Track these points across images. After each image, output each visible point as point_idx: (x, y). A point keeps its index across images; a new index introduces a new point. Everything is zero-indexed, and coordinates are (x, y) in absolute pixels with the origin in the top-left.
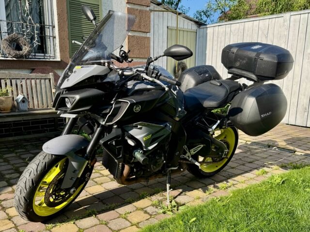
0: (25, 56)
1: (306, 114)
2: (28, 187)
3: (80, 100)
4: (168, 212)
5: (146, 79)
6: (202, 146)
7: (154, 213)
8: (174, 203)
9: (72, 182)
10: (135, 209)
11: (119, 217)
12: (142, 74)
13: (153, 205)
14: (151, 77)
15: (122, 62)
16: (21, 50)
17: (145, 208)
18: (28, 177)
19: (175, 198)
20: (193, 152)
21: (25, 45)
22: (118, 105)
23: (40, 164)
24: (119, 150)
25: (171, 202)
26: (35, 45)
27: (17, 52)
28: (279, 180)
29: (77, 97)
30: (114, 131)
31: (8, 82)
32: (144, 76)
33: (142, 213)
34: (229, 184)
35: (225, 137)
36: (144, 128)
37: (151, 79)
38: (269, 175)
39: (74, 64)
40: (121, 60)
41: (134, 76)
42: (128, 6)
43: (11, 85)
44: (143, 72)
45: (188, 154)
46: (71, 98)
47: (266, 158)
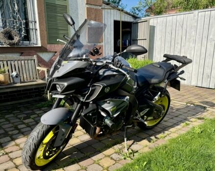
0: (17, 43)
1: (209, 79)
2: (32, 149)
3: (68, 86)
4: (127, 158)
5: (112, 68)
6: (148, 109)
7: (118, 159)
8: (130, 151)
9: (62, 142)
10: (104, 156)
11: (94, 163)
12: (110, 65)
13: (116, 153)
14: (117, 67)
15: (94, 55)
16: (13, 39)
17: (111, 155)
18: (31, 142)
19: (130, 146)
20: (142, 114)
21: (16, 36)
22: (93, 88)
23: (40, 132)
24: (94, 119)
25: (128, 150)
26: (23, 36)
27: (11, 41)
28: (199, 131)
29: (66, 84)
30: (90, 106)
31: (5, 63)
32: (111, 66)
33: (109, 159)
34: (165, 134)
35: (161, 102)
36: (111, 103)
37: (116, 69)
38: (191, 126)
39: (61, 59)
40: (94, 54)
41: (103, 66)
42: (87, 6)
43: (8, 65)
44: (110, 63)
45: (139, 116)
46: (61, 84)
47: (186, 113)
